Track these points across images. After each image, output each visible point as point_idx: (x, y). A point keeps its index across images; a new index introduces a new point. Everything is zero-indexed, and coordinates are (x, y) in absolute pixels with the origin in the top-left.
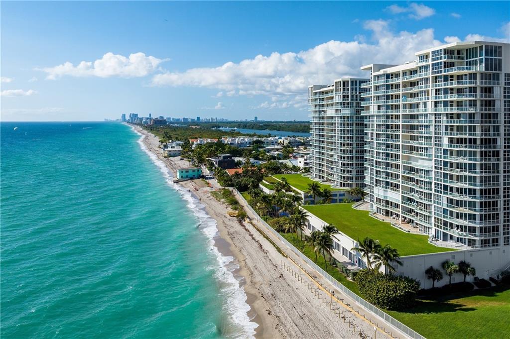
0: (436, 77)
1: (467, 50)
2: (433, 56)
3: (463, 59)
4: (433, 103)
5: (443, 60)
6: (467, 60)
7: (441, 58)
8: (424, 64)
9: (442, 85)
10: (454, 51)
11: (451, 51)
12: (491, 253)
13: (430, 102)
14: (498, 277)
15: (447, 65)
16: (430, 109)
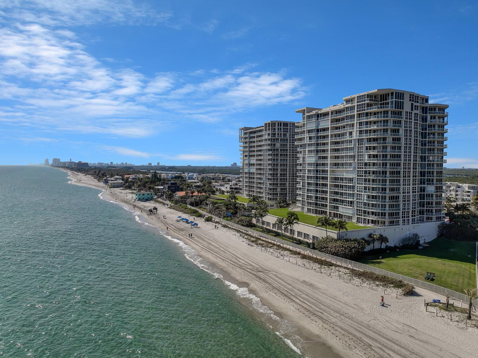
0: (359, 114)
1: (381, 96)
2: (357, 100)
3: (378, 101)
4: (358, 132)
5: (366, 102)
6: (381, 102)
7: (365, 101)
8: (350, 105)
9: (364, 119)
10: (372, 96)
11: (371, 95)
12: (395, 230)
13: (355, 132)
14: (400, 244)
15: (369, 105)
16: (355, 136)
